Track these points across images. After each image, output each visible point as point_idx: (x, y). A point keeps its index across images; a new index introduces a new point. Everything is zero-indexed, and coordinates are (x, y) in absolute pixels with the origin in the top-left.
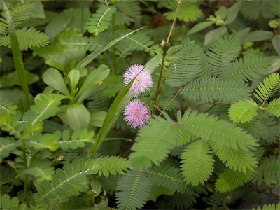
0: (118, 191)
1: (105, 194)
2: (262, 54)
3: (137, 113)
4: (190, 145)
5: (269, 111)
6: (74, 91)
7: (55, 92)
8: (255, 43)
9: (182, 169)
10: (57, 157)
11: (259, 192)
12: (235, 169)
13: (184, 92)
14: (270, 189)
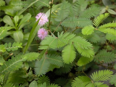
0: (35, 67)
1: (31, 69)
2: (99, 6)
3: (43, 33)
4: (66, 47)
5: (99, 30)
6: (17, 25)
7: (9, 26)
8: (96, 1)
9: (62, 57)
10: (11, 53)
11: (98, 65)
12: (85, 56)
13: (62, 24)
14: (102, 64)
